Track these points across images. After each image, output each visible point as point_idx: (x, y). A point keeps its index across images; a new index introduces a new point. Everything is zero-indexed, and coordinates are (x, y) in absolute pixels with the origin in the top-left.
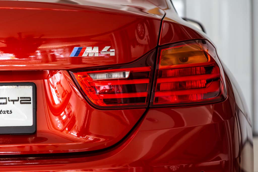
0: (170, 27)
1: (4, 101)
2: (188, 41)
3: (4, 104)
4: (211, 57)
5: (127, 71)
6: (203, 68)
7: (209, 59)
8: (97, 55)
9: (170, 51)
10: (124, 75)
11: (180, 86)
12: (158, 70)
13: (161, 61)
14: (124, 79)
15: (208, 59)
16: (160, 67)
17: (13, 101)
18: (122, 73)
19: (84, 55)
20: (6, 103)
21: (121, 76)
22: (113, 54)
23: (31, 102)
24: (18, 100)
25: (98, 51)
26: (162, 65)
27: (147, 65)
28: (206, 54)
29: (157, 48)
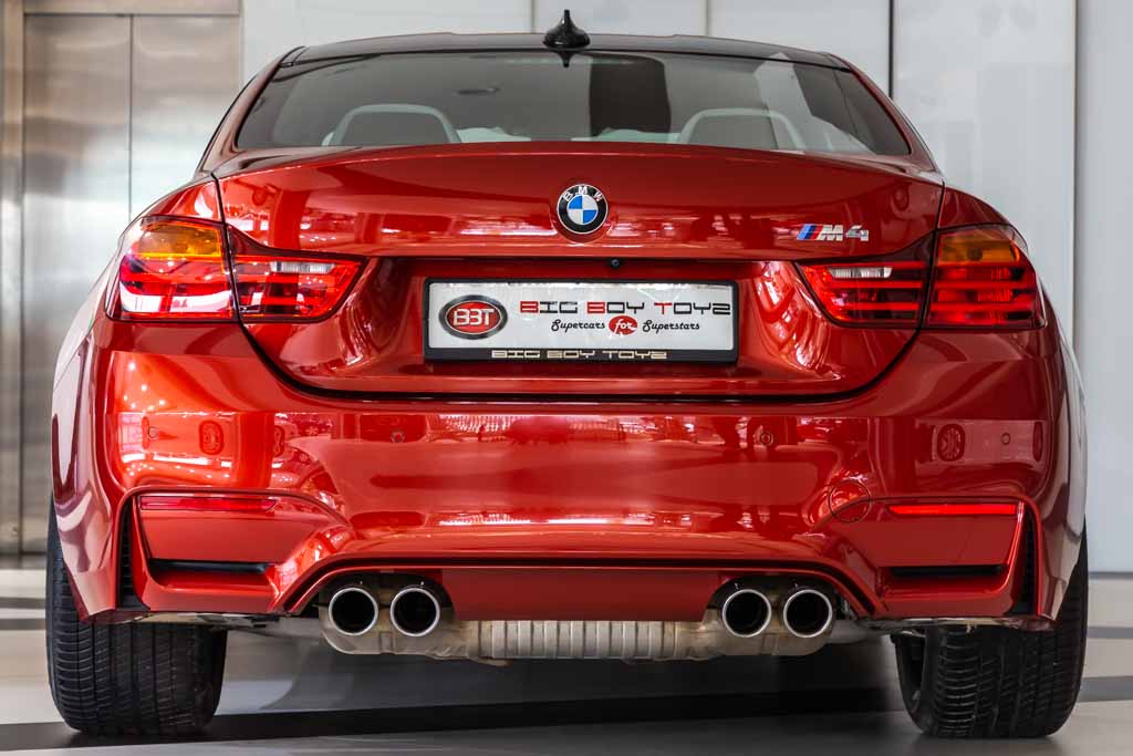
0: (953, 196)
1: (687, 308)
2: (980, 224)
3: (686, 313)
4: (1020, 251)
5: (888, 266)
6: (1007, 273)
7: (1018, 256)
8: (840, 238)
9: (957, 238)
10: (882, 273)
11: (971, 296)
12: (936, 268)
13: (942, 253)
14: (881, 279)
15: (1015, 257)
16: (940, 262)
17: (702, 309)
18: (876, 270)
19: (820, 238)
20: (690, 312)
21: (877, 274)
22: (865, 239)
23: (731, 311)
24: (709, 308)
25: (841, 232)
26: (944, 260)
27: (916, 259)
28: (1012, 248)
29: (934, 232)
